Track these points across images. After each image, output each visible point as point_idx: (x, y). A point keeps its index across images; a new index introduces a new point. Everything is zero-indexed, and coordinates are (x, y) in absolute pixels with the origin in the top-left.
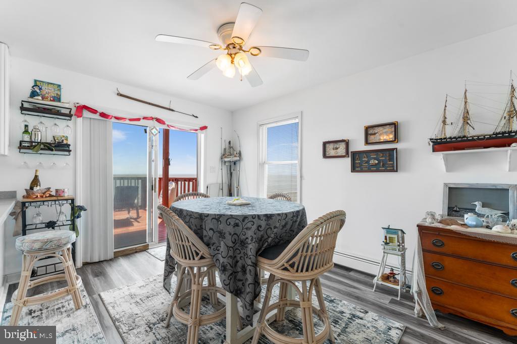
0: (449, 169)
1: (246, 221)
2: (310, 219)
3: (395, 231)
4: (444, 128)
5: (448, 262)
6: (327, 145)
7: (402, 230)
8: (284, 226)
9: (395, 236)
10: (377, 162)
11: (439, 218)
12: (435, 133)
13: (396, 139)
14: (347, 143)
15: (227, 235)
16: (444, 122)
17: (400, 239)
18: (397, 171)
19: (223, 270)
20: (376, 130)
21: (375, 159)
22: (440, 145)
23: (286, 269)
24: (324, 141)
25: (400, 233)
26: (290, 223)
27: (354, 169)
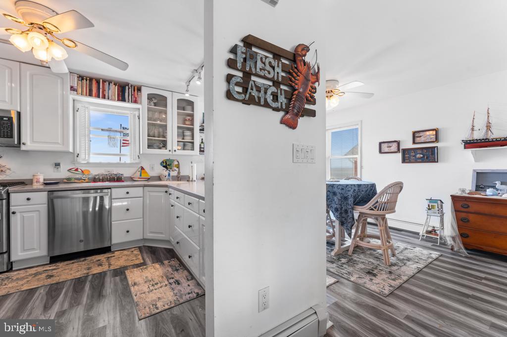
0: (476, 160)
1: (348, 187)
2: (379, 190)
3: (436, 201)
4: (472, 133)
5: (472, 217)
6: (382, 145)
7: (441, 201)
8: (366, 191)
9: (436, 204)
10: (422, 156)
11: (468, 192)
12: (467, 136)
13: (437, 139)
14: (398, 143)
15: (338, 194)
16: (473, 129)
17: (440, 206)
18: (437, 162)
19: (336, 210)
20: (421, 134)
21: (420, 154)
22: (470, 144)
23: (372, 209)
24: (380, 141)
25: (439, 202)
26: (369, 190)
27: (404, 161)
